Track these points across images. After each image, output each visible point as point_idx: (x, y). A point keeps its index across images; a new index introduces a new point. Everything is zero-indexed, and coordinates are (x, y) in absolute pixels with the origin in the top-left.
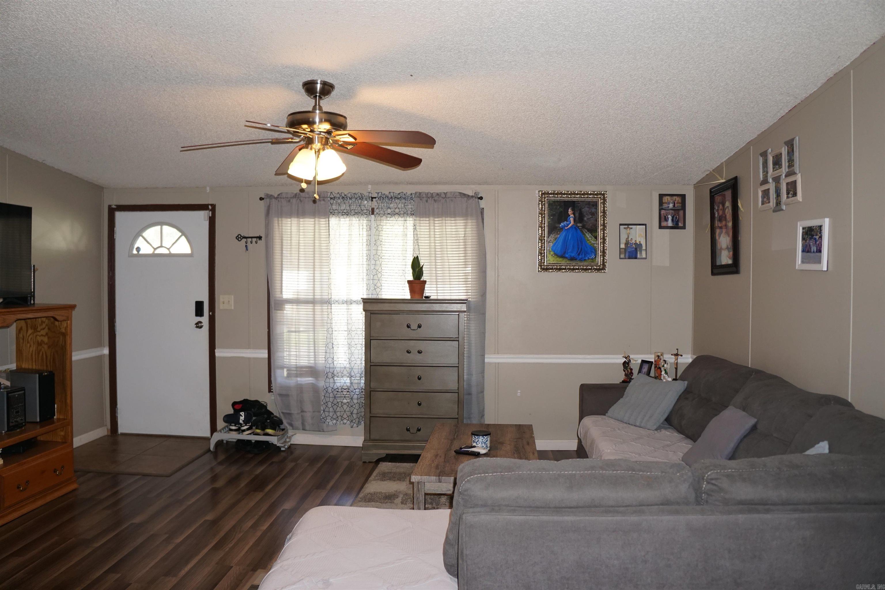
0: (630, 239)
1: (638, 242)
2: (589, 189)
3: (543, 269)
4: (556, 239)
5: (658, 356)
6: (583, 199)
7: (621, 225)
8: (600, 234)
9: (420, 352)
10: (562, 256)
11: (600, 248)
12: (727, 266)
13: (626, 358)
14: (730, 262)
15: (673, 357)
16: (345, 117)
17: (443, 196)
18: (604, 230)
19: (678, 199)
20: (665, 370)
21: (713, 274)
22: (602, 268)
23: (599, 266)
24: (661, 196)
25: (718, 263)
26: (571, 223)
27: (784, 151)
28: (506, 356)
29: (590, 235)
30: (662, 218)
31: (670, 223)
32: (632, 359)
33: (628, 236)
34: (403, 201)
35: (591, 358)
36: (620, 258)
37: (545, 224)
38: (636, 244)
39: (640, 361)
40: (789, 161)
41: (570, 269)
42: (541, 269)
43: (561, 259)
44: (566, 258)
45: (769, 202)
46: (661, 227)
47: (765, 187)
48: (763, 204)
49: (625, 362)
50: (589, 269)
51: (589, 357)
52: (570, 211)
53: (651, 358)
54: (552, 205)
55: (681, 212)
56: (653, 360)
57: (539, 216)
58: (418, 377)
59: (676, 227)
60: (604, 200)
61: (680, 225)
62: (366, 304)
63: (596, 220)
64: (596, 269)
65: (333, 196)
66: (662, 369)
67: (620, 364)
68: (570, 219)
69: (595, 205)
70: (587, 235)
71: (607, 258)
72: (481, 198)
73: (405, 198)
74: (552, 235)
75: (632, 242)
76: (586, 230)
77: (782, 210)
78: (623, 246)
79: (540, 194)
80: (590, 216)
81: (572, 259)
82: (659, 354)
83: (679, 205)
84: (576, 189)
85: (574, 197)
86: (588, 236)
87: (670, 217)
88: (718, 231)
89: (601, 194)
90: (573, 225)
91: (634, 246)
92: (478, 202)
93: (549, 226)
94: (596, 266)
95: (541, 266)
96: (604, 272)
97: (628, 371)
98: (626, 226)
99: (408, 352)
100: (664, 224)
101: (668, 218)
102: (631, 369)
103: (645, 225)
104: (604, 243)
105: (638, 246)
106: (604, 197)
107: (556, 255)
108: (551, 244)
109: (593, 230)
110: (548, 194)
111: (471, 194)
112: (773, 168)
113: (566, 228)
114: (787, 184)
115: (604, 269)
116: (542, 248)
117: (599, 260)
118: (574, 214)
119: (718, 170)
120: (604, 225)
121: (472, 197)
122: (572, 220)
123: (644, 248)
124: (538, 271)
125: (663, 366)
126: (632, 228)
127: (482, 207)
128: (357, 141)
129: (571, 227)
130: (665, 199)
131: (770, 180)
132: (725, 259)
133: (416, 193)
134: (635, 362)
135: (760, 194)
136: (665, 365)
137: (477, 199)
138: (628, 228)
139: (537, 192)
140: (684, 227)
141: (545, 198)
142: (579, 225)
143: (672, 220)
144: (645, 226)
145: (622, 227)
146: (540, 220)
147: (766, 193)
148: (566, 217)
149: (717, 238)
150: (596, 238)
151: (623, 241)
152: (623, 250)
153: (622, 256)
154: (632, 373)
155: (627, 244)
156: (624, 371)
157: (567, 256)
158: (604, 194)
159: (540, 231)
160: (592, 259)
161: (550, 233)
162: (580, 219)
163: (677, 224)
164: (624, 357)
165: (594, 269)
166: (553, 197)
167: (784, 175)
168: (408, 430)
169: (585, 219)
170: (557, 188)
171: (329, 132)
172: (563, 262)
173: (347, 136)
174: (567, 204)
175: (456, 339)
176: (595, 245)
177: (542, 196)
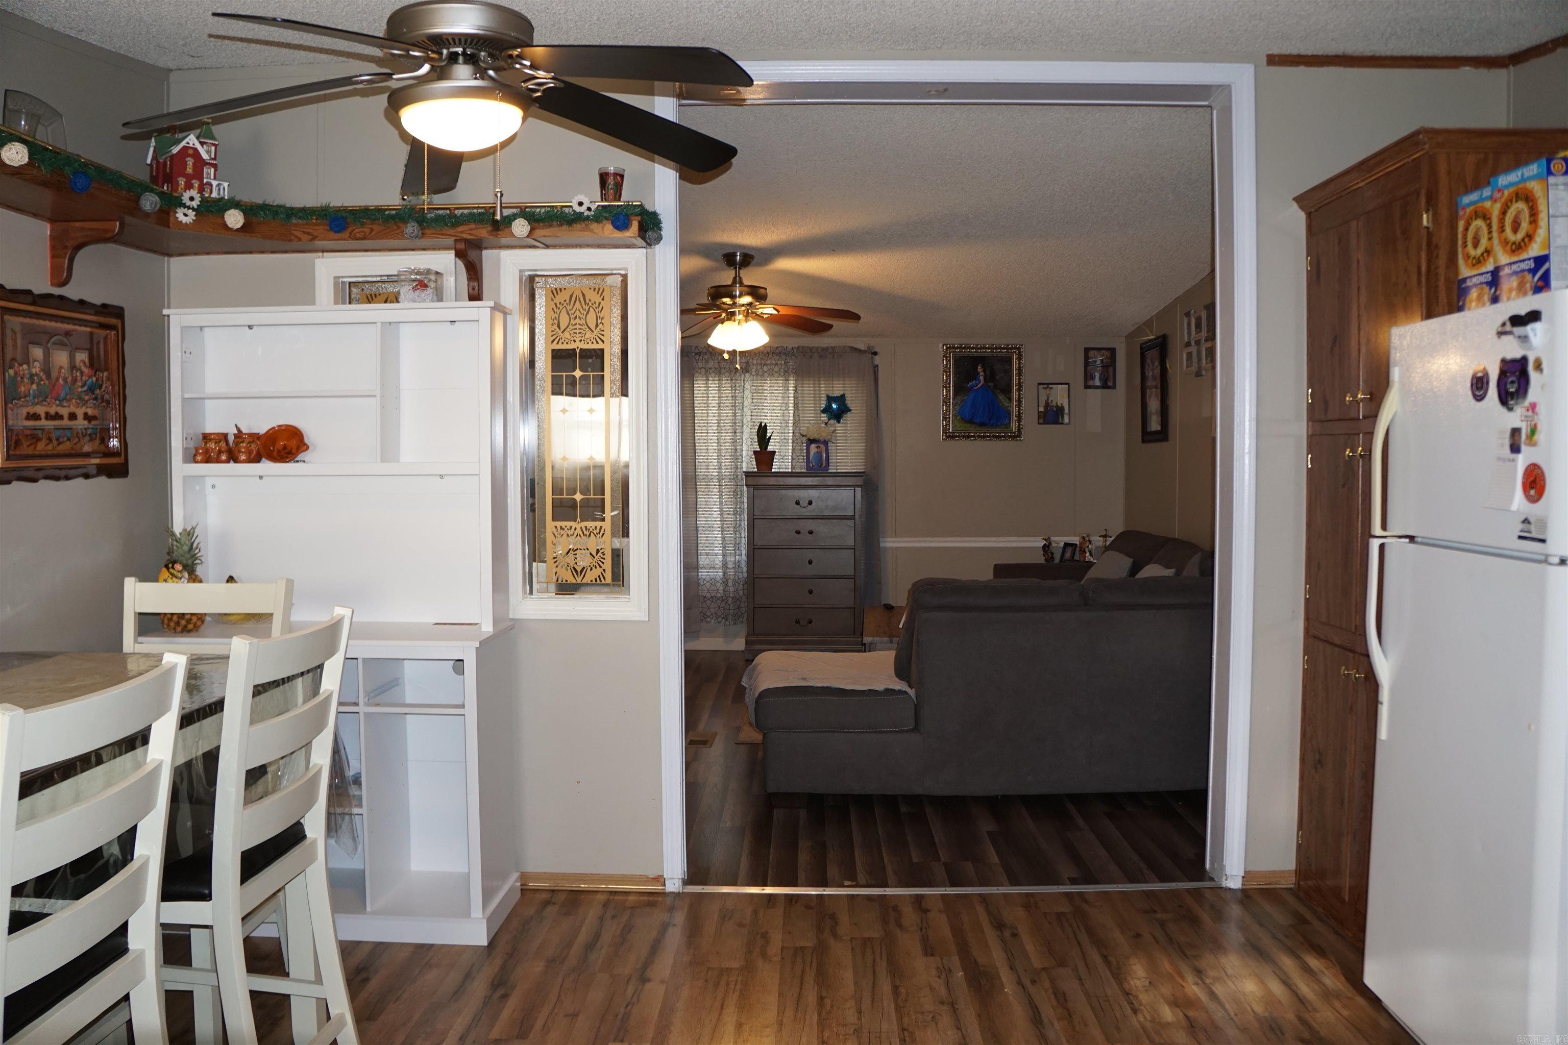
0: (1050, 401)
1: (1059, 404)
2: (1002, 341)
3: (947, 437)
4: (963, 401)
5: (1084, 538)
6: (994, 355)
7: (1039, 384)
8: (1015, 395)
9: (811, 532)
10: (971, 422)
11: (1015, 411)
12: (1157, 432)
13: (1046, 540)
14: (1159, 428)
15: (1101, 539)
16: (766, 289)
17: (830, 350)
18: (1019, 390)
19: (1107, 353)
20: (1090, 552)
21: (1144, 441)
22: (1017, 436)
23: (1013, 433)
24: (1087, 350)
25: (1149, 430)
26: (980, 382)
27: (1204, 315)
28: (905, 539)
29: (1003, 396)
30: (1088, 376)
31: (1097, 382)
32: (1053, 541)
33: (1048, 397)
34: (784, 357)
35: (1005, 542)
36: (1039, 424)
37: (950, 383)
38: (1057, 406)
39: (1062, 544)
40: (1207, 326)
41: (964, 436)
42: (946, 436)
43: (969, 425)
44: (975, 423)
45: (1192, 366)
46: (1087, 387)
47: (1189, 349)
48: (1187, 367)
49: (1045, 545)
50: (1002, 437)
51: (1003, 539)
52: (980, 369)
53: (1076, 540)
54: (958, 361)
55: (1111, 369)
56: (1078, 543)
57: (943, 375)
58: (809, 561)
59: (1105, 386)
60: (1020, 355)
61: (1110, 384)
62: (749, 478)
63: (1011, 379)
64: (1010, 437)
65: (697, 351)
66: (1087, 550)
67: (1039, 547)
68: (979, 377)
69: (1009, 361)
70: (1000, 396)
71: (1023, 423)
72: (875, 353)
73: (785, 354)
74: (959, 398)
75: (1052, 405)
76: (999, 391)
77: (1202, 375)
78: (1041, 409)
79: (945, 348)
80: (1004, 374)
81: (982, 424)
82: (1084, 535)
83: (1107, 360)
84: (987, 342)
85: (985, 352)
86: (1001, 398)
87: (1097, 375)
88: (1148, 391)
89: (1015, 348)
90: (983, 385)
91: (1055, 409)
92: (872, 357)
93: (954, 386)
94: (1010, 433)
95: (946, 433)
96: (1020, 440)
97: (1048, 555)
98: (1046, 386)
99: (798, 532)
100: (1090, 383)
101: (1095, 376)
102: (1052, 554)
103: (1068, 384)
104: (1019, 405)
105: (1060, 410)
106: (1020, 352)
107: (964, 420)
108: (958, 407)
109: (1007, 391)
110: (954, 348)
111: (862, 347)
112: (1195, 331)
113: (975, 388)
114: (1206, 349)
115: (1019, 435)
116: (947, 411)
117: (1014, 426)
118: (984, 371)
119: (1148, 323)
120: (1020, 385)
121: (865, 352)
122: (982, 378)
123: (1066, 411)
124: (943, 439)
125: (1088, 547)
126: (1052, 388)
127: (876, 363)
128: (780, 313)
129: (981, 387)
130: (1091, 354)
131: (1193, 343)
132: (1155, 425)
133: (798, 348)
134: (1056, 545)
135: (1185, 356)
136: (1090, 546)
137: (870, 356)
138: (1048, 387)
139: (941, 345)
140: (1114, 387)
141: (950, 353)
142: (991, 384)
143: (1100, 379)
144: (1067, 386)
145: (1041, 387)
146: (945, 378)
147: (1190, 355)
148: (975, 376)
149: (1148, 401)
150: (1010, 399)
151: (1042, 403)
152: (1042, 414)
153: (1041, 421)
154: (1054, 558)
155: (1047, 405)
156: (1044, 555)
157: (976, 421)
158: (1019, 349)
159: (944, 391)
160: (1006, 425)
161: (956, 394)
162: (991, 377)
163: (1106, 383)
164: (1043, 539)
165: (1008, 436)
166: (959, 352)
167: (1203, 340)
168: (797, 622)
169: (998, 377)
170: (964, 341)
171: (750, 304)
172: (972, 430)
173: (772, 309)
174: (976, 360)
175: (852, 517)
176: (1009, 408)
177: (946, 349)
